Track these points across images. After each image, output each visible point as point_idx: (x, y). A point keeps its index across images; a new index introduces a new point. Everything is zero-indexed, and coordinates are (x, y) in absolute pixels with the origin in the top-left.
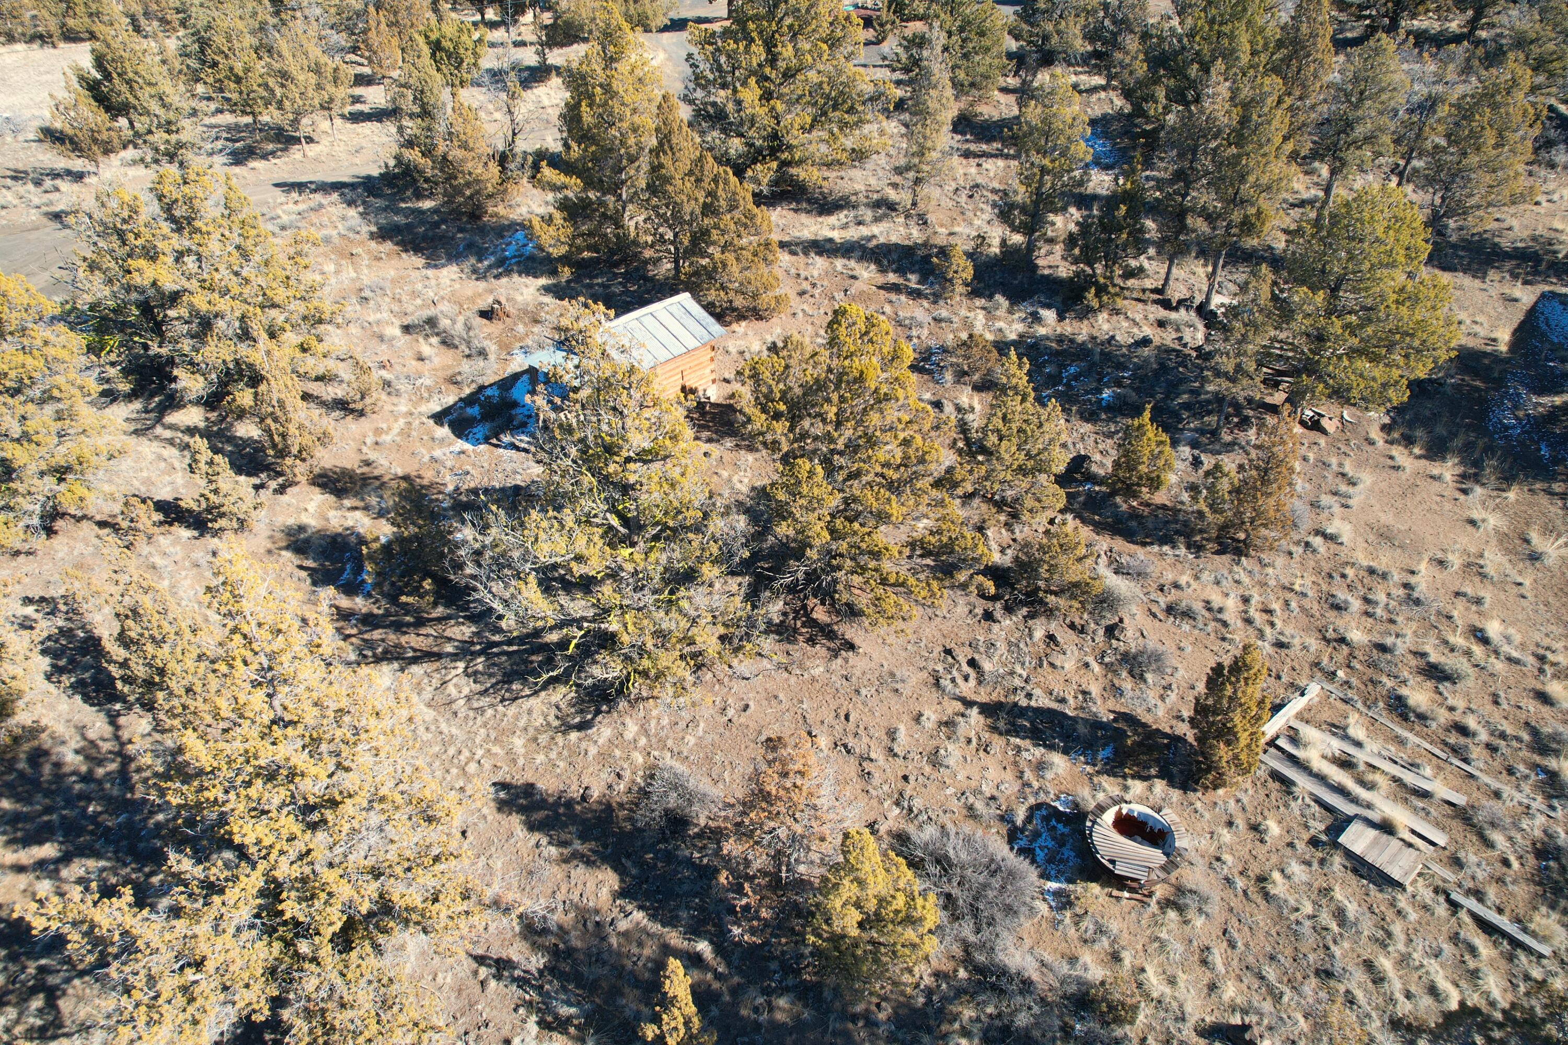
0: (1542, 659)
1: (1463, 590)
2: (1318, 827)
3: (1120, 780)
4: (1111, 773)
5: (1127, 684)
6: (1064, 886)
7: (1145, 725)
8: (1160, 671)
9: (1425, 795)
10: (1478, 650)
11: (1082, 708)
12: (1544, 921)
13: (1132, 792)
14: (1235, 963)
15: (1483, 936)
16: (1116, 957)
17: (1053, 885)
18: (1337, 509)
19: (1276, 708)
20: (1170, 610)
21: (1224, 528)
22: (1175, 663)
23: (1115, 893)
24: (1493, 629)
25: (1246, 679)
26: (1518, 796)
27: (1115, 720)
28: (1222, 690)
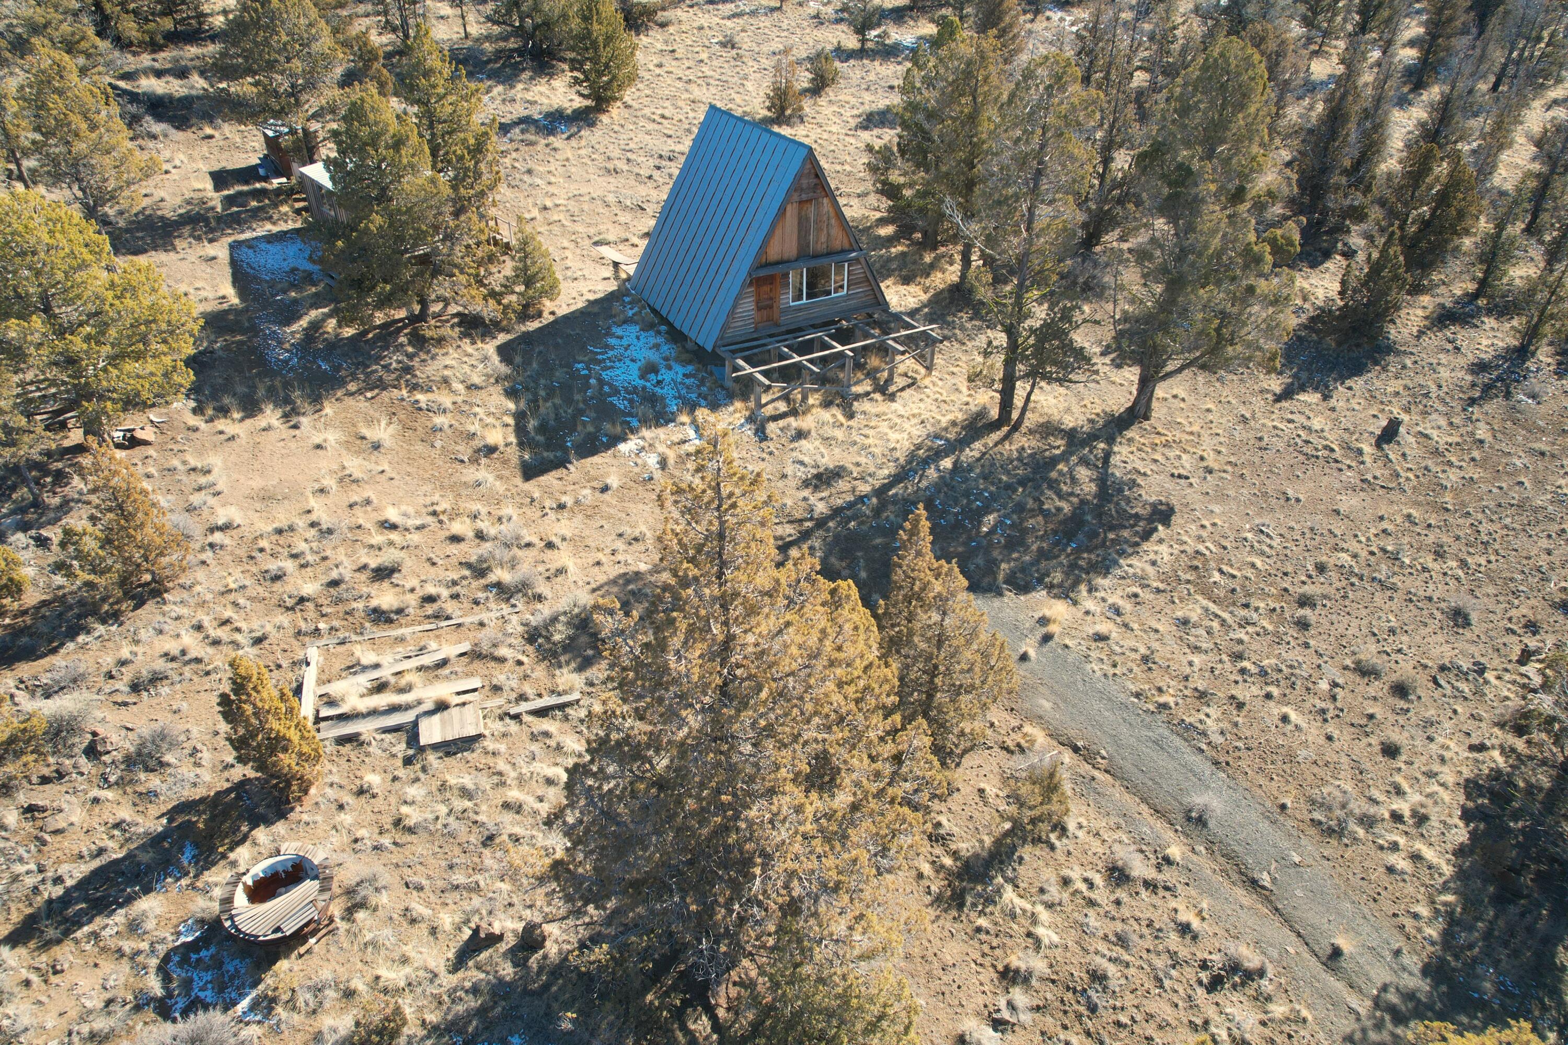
0: (434, 513)
1: (352, 501)
2: (401, 748)
3: (222, 863)
4: (208, 865)
5: (154, 782)
6: (254, 994)
7: (202, 800)
8: (174, 745)
9: (444, 663)
10: (394, 536)
11: (127, 840)
12: (563, 679)
13: (241, 862)
14: (433, 898)
15: (545, 720)
16: (349, 994)
17: (244, 1004)
18: (212, 501)
19: (298, 691)
20: (135, 687)
21: (124, 581)
22: (182, 727)
23: (302, 950)
24: (392, 515)
25: (254, 688)
26: (493, 615)
27: (170, 821)
28: (242, 714)
